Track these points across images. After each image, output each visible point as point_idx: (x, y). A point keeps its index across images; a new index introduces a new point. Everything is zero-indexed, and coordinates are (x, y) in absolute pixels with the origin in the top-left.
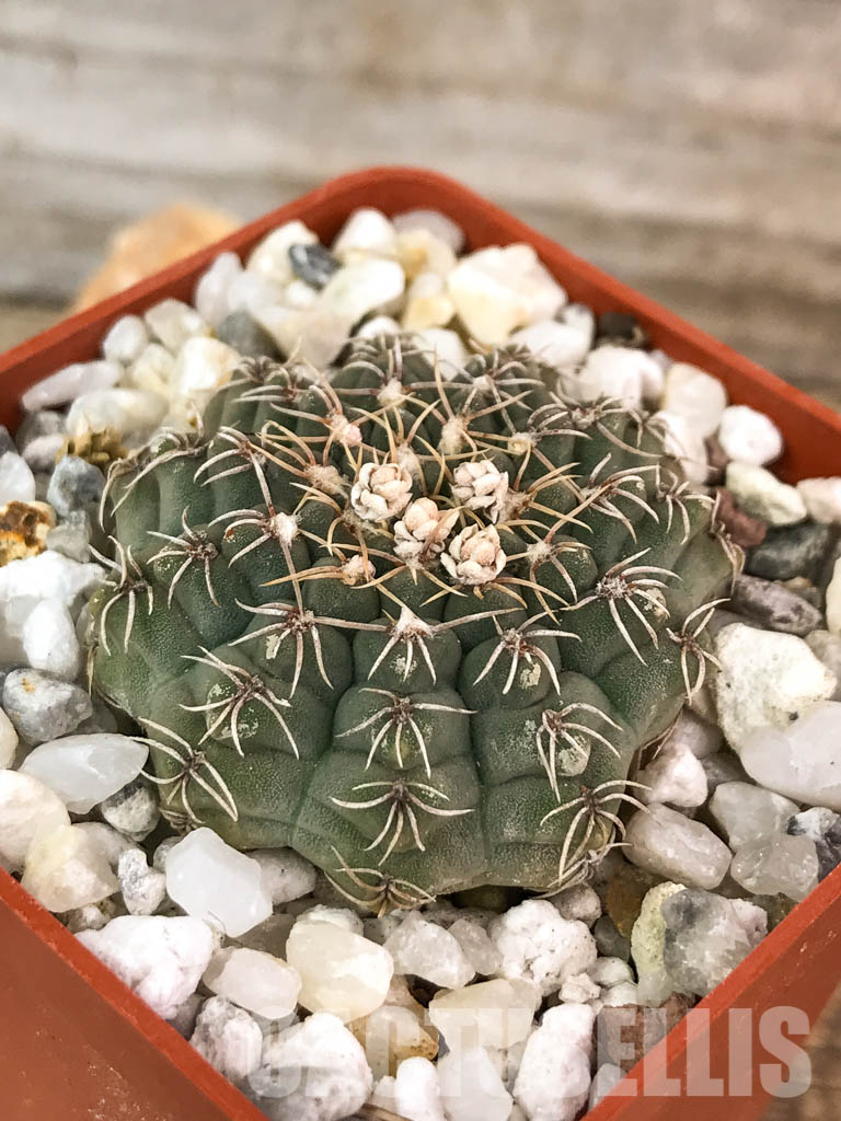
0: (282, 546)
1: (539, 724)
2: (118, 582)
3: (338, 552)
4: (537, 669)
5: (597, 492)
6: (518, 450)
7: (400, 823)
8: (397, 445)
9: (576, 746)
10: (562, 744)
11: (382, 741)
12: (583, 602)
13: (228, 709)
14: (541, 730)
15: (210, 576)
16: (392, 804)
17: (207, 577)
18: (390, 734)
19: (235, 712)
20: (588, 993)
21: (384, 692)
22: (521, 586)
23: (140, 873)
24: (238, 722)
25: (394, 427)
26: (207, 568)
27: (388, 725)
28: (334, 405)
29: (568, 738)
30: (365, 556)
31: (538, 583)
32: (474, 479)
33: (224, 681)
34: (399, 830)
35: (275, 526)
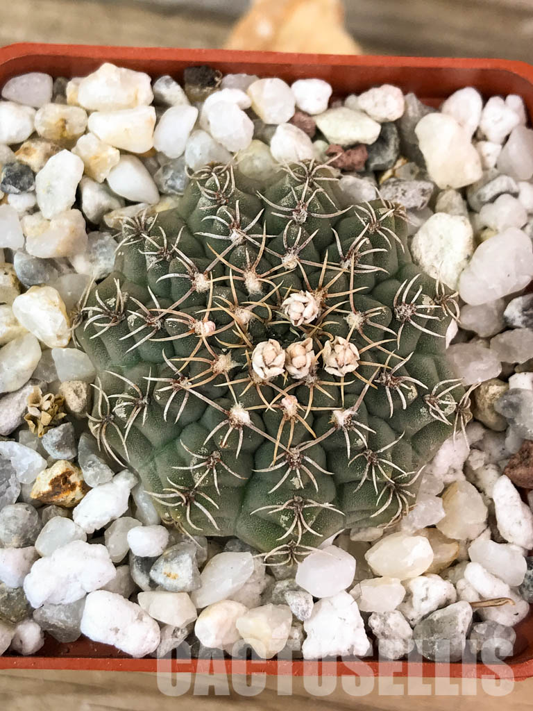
0: (248, 426)
1: (428, 407)
2: (183, 501)
3: (275, 406)
4: (413, 388)
5: (351, 262)
6: (292, 266)
7: (405, 499)
8: (234, 312)
9: (450, 403)
10: (443, 407)
11: (376, 478)
12: (400, 333)
13: (299, 523)
14: (430, 410)
15: (231, 470)
16: (396, 496)
17: (230, 471)
18: (378, 474)
19: (304, 522)
20: (482, 459)
21: (357, 456)
22: (369, 350)
23: (305, 610)
24: (307, 523)
25: (226, 306)
26: (226, 467)
27: (373, 470)
28: (187, 319)
29: (444, 402)
30: (287, 395)
31: (375, 342)
32: (302, 314)
33: (285, 512)
34: (406, 502)
35: (238, 421)
